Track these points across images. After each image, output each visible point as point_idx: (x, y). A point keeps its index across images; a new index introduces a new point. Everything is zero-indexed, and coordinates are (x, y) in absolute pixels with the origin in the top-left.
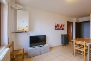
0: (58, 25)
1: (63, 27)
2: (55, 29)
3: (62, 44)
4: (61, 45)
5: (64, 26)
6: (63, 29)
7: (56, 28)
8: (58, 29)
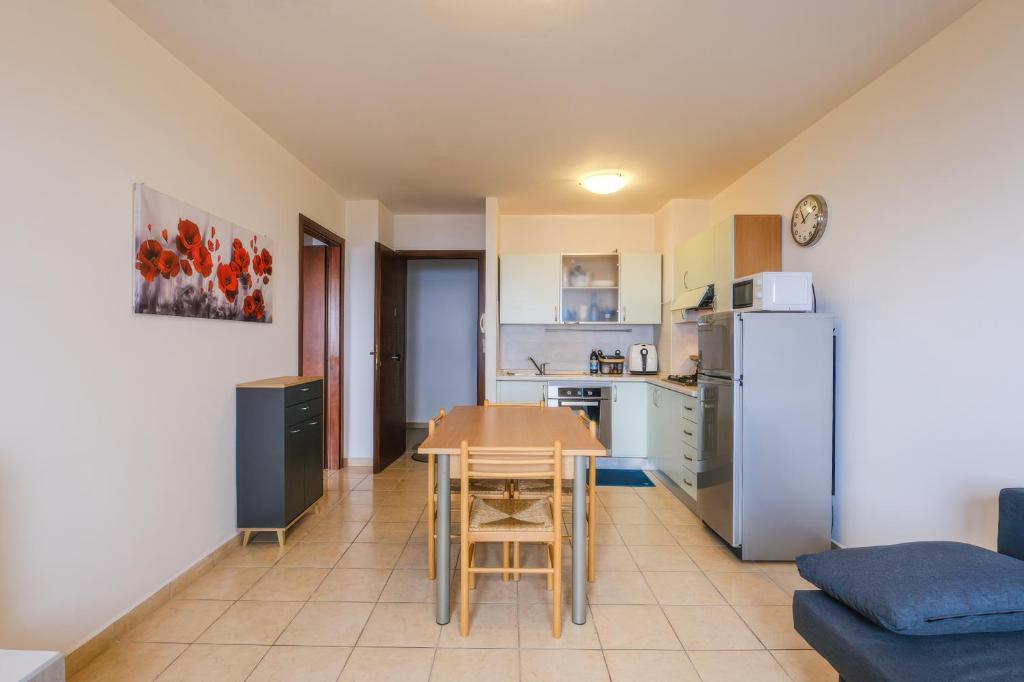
0: (189, 233)
1: (256, 280)
2: (147, 305)
3: (243, 521)
4: (226, 553)
5: (265, 263)
6: (255, 311)
7: (169, 290)
8: (195, 307)
